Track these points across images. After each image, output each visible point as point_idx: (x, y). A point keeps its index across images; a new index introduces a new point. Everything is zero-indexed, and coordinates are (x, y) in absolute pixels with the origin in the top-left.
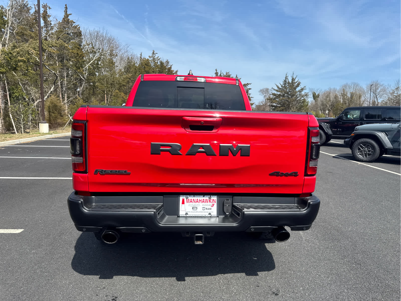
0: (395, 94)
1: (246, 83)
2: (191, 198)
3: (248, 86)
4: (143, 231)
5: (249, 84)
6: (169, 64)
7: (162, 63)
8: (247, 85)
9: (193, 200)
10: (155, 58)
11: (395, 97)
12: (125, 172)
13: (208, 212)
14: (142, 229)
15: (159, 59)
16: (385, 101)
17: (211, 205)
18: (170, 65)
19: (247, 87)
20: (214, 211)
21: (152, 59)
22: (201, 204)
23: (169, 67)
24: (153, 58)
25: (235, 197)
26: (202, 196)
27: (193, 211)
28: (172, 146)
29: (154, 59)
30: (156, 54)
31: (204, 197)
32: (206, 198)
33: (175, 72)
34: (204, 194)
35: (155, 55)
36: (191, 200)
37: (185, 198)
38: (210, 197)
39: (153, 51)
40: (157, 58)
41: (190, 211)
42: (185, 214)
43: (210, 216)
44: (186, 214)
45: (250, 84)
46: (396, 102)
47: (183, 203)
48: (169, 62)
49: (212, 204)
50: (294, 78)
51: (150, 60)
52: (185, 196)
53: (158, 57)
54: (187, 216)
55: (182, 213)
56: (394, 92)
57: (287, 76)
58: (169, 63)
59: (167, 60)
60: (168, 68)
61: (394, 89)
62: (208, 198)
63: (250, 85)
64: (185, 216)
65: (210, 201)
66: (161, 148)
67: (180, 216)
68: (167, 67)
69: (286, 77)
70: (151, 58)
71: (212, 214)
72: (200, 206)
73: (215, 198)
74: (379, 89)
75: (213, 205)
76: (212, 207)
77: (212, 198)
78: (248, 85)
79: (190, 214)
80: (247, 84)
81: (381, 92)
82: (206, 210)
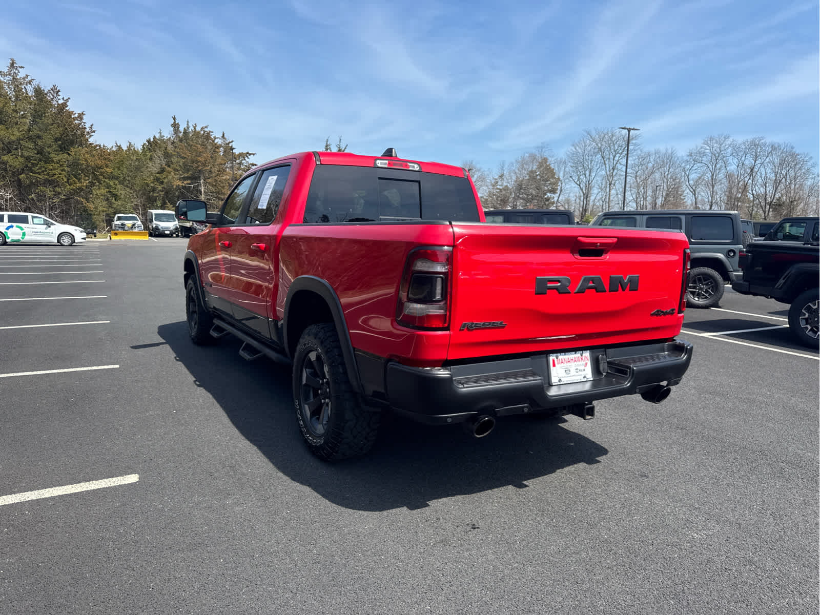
0: (498, 187)
1: (245, 152)
2: (562, 357)
3: (248, 158)
4: (526, 410)
5: (250, 154)
6: (59, 96)
7: (38, 92)
8: (247, 156)
9: (564, 359)
10: (18, 77)
11: (498, 191)
12: (501, 324)
13: (581, 375)
14: (524, 407)
15: (30, 82)
16: (485, 197)
17: (584, 365)
18: (63, 99)
19: (246, 159)
20: (588, 373)
21: (8, 80)
22: (573, 364)
23: (61, 102)
24: (11, 78)
25: (610, 350)
26: (574, 353)
27: (566, 375)
28: (560, 280)
29: (14, 79)
30: (20, 69)
31: (575, 353)
32: (578, 355)
33: (76, 115)
34: (575, 350)
35: (17, 72)
36: (562, 359)
37: (555, 358)
38: (582, 353)
39: (12, 60)
40: (24, 78)
41: (563, 376)
42: (557, 381)
43: (585, 379)
44: (560, 380)
45: (254, 154)
46: (501, 200)
47: (554, 365)
48: (59, 91)
49: (584, 363)
50: (343, 149)
51: (5, 83)
52: (555, 355)
53: (27, 76)
54: (561, 383)
55: (554, 380)
56: (497, 183)
57: (328, 143)
58: (59, 93)
59: (54, 86)
60: (58, 104)
61: (497, 177)
62: (579, 355)
63: (252, 155)
64: (559, 383)
65: (582, 359)
66: (549, 285)
67: (554, 384)
68: (54, 102)
69: (327, 146)
70: (7, 78)
71: (588, 377)
72: (573, 366)
73: (587, 354)
74: (475, 176)
75: (586, 364)
76: (585, 368)
77: (584, 355)
78: (249, 156)
79: (564, 381)
80: (248, 153)
81: (479, 181)
82: (580, 373)
